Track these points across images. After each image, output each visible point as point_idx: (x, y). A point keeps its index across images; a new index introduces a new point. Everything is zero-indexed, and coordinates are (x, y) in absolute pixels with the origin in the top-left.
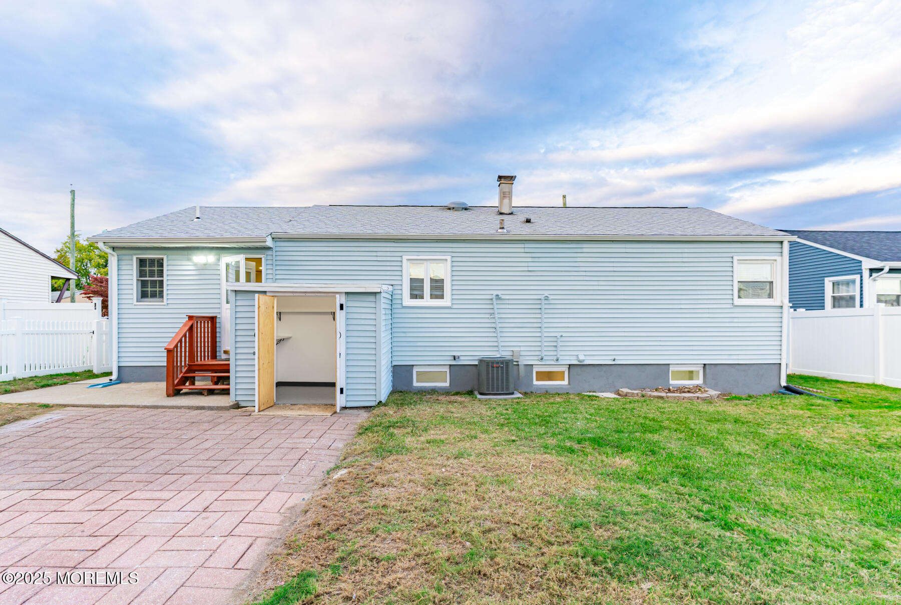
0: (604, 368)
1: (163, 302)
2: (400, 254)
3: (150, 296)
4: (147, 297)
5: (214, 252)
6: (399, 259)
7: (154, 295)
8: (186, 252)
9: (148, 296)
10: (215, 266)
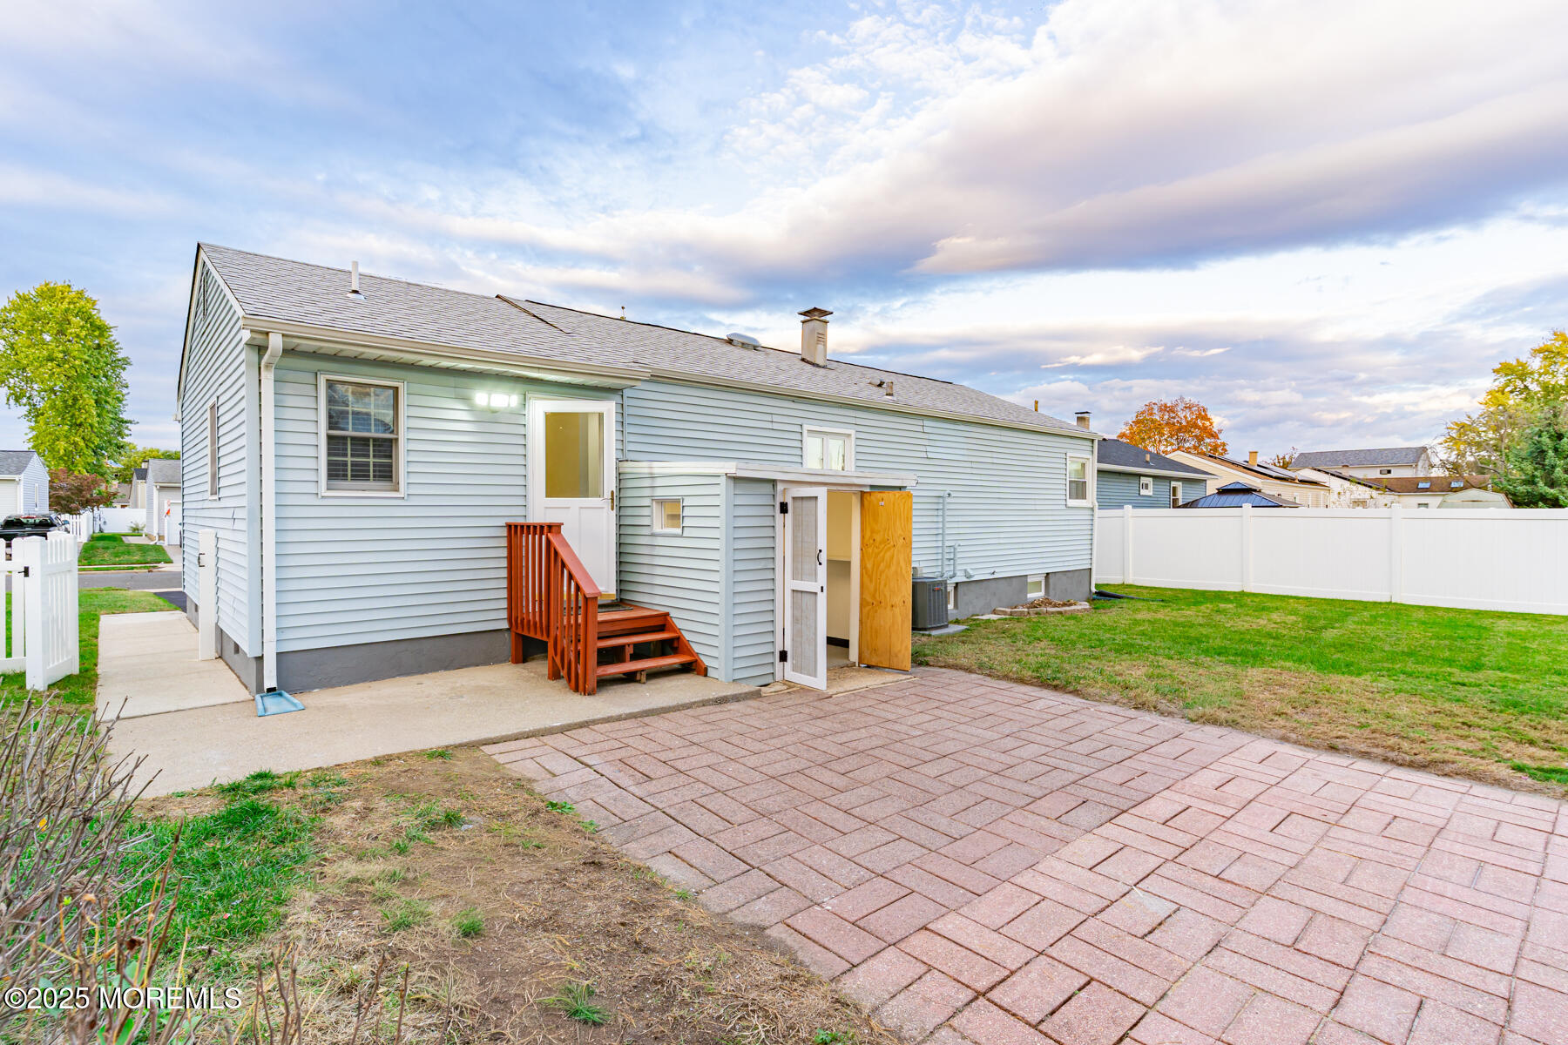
0: (985, 583)
1: (397, 490)
2: (799, 421)
3: (352, 476)
4: (366, 477)
5: (520, 387)
6: (798, 429)
7: (360, 474)
8: (451, 380)
9: (369, 476)
10: (517, 418)
